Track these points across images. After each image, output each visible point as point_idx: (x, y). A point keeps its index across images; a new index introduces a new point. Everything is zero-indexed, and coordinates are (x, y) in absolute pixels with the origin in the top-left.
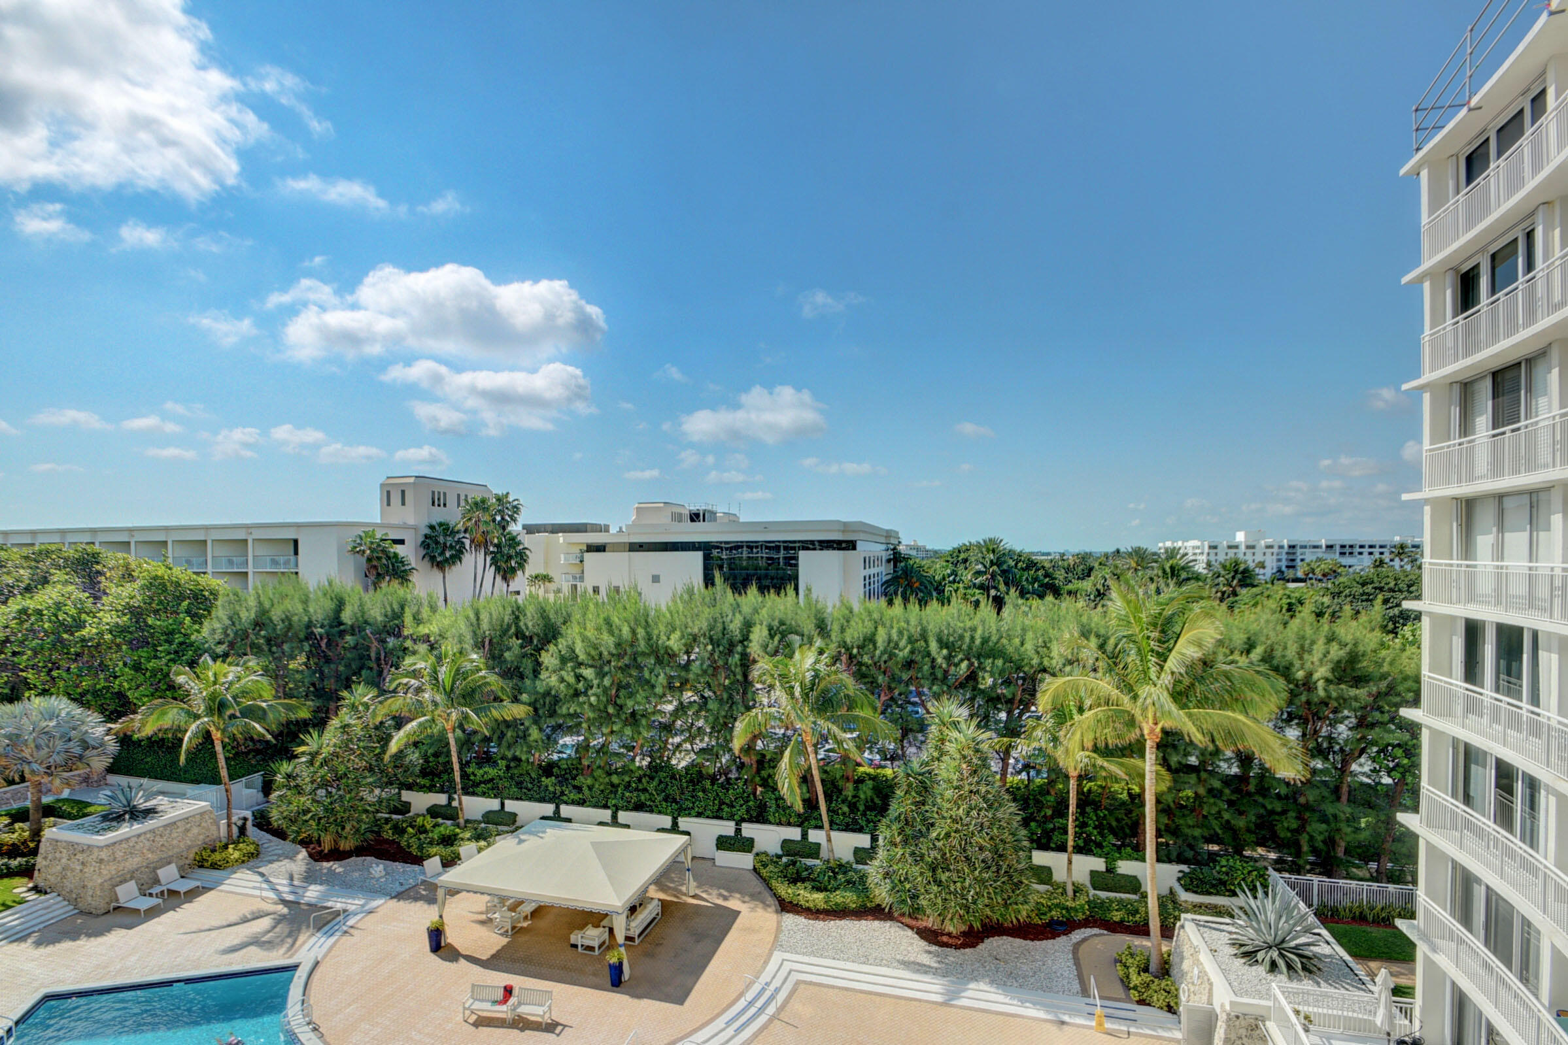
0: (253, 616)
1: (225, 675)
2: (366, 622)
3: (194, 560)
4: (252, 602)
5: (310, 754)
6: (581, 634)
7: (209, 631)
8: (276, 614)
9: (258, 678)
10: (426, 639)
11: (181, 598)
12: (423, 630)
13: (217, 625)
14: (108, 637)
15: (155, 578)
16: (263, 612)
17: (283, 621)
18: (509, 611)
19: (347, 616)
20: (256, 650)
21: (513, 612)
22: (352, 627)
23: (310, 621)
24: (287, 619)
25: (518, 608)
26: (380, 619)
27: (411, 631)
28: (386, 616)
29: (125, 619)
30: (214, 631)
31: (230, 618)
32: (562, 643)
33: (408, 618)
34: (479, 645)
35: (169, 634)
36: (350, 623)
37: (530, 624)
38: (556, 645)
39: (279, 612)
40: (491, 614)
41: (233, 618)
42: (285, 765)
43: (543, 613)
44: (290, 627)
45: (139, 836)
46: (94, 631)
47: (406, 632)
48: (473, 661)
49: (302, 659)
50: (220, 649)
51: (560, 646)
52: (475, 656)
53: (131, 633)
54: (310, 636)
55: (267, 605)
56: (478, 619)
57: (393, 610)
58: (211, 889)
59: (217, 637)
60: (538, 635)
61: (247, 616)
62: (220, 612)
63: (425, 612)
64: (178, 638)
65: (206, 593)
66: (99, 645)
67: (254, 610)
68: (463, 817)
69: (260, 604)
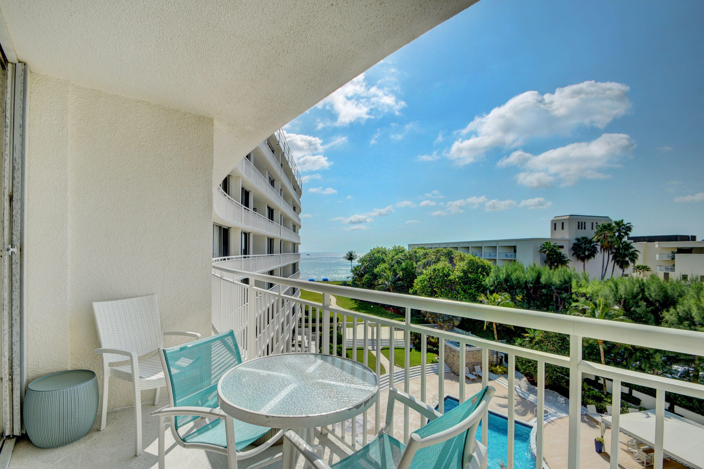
0: (504, 277)
1: (498, 299)
2: (551, 284)
3: (492, 254)
4: (504, 272)
5: (530, 338)
6: (697, 305)
7: (488, 281)
8: (514, 277)
9: (509, 302)
10: (584, 295)
11: (478, 267)
12: (583, 290)
13: (491, 279)
14: (457, 280)
15: (471, 260)
16: (508, 276)
17: (516, 280)
18: (637, 285)
19: (543, 280)
20: (506, 291)
21: (640, 286)
22: (545, 285)
23: (526, 281)
24: (518, 279)
25: (643, 284)
26: (558, 283)
27: (576, 290)
28: (561, 282)
29: (462, 274)
30: (489, 281)
31: (496, 277)
32: (680, 308)
33: (574, 284)
34: (618, 301)
35: (475, 281)
36: (544, 283)
37: (653, 294)
38: (675, 308)
39: (514, 276)
40: (626, 286)
41: (497, 277)
42: (519, 339)
43: (663, 289)
44: (519, 283)
45: (469, 352)
46: (453, 277)
47: (573, 291)
48: (615, 310)
49: (521, 297)
50: (492, 288)
51: (678, 310)
52: (616, 307)
53: (464, 279)
54: (526, 287)
55: (510, 273)
56: (617, 288)
57: (565, 279)
58: (492, 380)
59: (491, 284)
60: (659, 301)
61: (502, 276)
62: (492, 274)
63: (583, 282)
64: (478, 283)
65: (486, 267)
66: (454, 282)
67: (505, 274)
68: (606, 390)
69: (507, 272)
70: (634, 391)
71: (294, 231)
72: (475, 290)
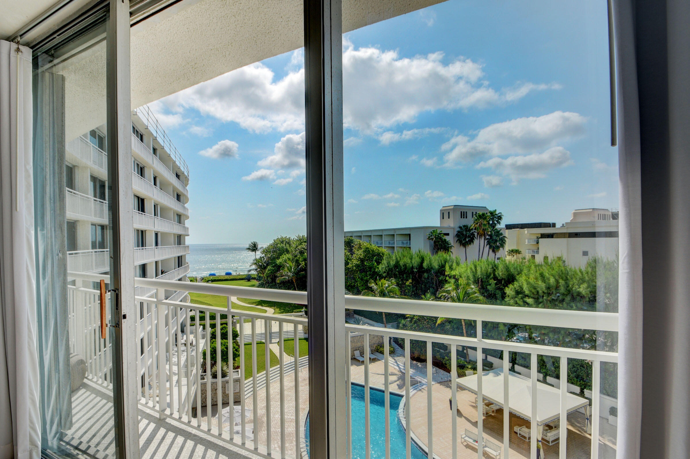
0: (394, 263)
1: (385, 284)
2: (432, 268)
3: (390, 242)
4: (394, 258)
5: (410, 318)
6: (526, 281)
7: (381, 268)
8: (401, 263)
9: (395, 287)
10: (454, 277)
11: (373, 256)
12: (453, 273)
13: (383, 266)
14: (354, 268)
15: (367, 248)
16: (397, 262)
17: (404, 266)
18: (491, 266)
19: (425, 265)
20: (395, 276)
21: (493, 268)
22: (427, 269)
23: (412, 267)
24: (405, 265)
25: (495, 266)
26: (437, 267)
27: (448, 273)
28: (439, 266)
29: (359, 262)
30: (382, 268)
31: (388, 264)
32: (516, 284)
33: (447, 268)
34: (476, 281)
35: (370, 268)
36: (426, 268)
37: (500, 274)
38: (513, 285)
39: (402, 263)
40: (481, 268)
41: (388, 263)
42: (403, 321)
43: (507, 268)
44: (406, 268)
45: (361, 336)
46: (351, 266)
47: (446, 274)
48: (472, 289)
49: (410, 281)
50: (384, 275)
51: (515, 286)
52: (473, 287)
53: (360, 267)
54: (412, 272)
55: (399, 259)
56: (476, 270)
57: (442, 264)
58: (380, 360)
59: (384, 270)
60: (505, 279)
61: (392, 263)
62: (384, 262)
63: (454, 265)
64: (373, 270)
65: (381, 254)
66: (352, 270)
67: (394, 262)
68: (468, 358)
69: (397, 259)
70: (488, 356)
71: (180, 222)
72: (370, 277)
